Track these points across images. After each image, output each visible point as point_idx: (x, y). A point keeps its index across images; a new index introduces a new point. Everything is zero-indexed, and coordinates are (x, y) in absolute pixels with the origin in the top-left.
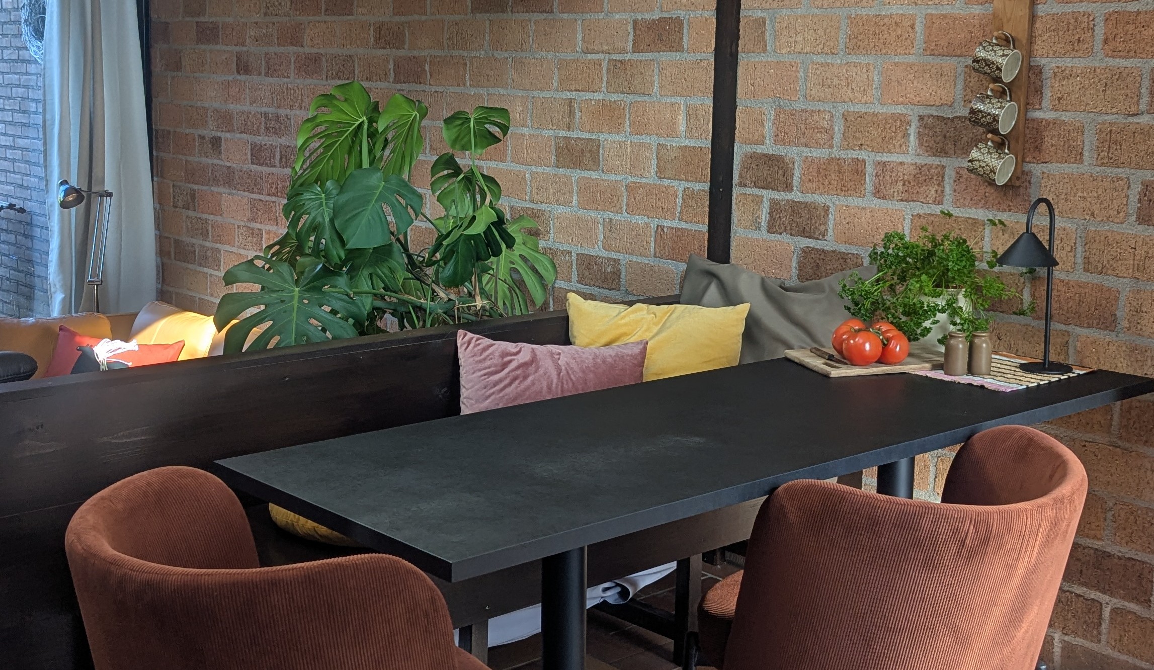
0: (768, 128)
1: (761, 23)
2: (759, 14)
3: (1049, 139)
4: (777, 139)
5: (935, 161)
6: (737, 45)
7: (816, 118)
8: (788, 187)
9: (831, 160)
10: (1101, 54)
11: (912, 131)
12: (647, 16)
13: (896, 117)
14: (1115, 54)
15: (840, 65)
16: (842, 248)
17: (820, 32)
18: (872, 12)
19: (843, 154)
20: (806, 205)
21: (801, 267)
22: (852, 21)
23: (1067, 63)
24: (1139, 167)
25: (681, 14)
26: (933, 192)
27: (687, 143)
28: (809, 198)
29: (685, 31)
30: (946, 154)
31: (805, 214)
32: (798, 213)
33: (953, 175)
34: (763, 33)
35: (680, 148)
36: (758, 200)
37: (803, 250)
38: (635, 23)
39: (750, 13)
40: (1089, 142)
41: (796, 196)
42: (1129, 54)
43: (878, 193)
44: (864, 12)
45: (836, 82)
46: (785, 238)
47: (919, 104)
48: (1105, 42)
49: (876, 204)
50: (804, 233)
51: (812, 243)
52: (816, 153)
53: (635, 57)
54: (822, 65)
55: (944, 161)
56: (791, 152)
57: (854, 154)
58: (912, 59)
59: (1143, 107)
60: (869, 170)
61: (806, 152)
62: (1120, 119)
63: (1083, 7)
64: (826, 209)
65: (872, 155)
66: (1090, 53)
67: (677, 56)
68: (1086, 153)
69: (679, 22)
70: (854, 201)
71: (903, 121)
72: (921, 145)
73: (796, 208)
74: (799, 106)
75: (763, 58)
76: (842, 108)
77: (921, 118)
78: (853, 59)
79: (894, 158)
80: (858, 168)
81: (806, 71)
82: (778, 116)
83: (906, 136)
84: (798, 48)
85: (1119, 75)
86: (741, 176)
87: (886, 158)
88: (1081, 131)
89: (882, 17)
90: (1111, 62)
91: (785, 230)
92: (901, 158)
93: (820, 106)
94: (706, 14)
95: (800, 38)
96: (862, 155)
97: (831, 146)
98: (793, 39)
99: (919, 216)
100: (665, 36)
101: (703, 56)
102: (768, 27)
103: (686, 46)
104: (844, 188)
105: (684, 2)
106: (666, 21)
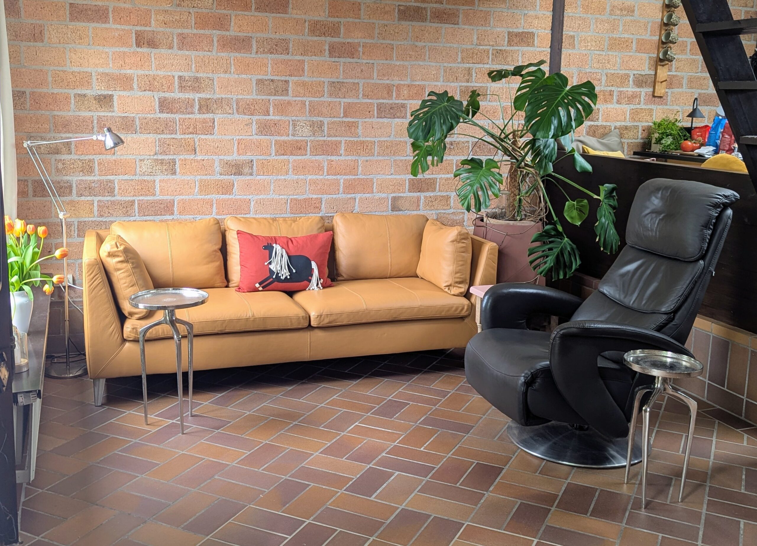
0: (575, 80)
1: (573, 37)
2: (572, 33)
3: (675, 81)
5: (638, 90)
6: (562, 46)
7: (595, 75)
9: (601, 91)
10: (689, 54)
11: (631, 80)
12: (515, 30)
13: (625, 74)
14: (693, 54)
15: (605, 55)
16: (605, 124)
17: (598, 42)
18: (618, 36)
19: (605, 89)
21: (588, 133)
22: (609, 38)
23: (681, 56)
24: (698, 89)
25: (534, 30)
26: (637, 100)
29: (536, 38)
30: (642, 87)
33: (644, 94)
34: (574, 41)
37: (590, 126)
38: (509, 33)
39: (567, 33)
40: (685, 82)
43: (618, 102)
44: (614, 36)
45: (603, 61)
47: (634, 70)
48: (690, 50)
49: (618, 106)
50: (589, 120)
51: (593, 123)
53: (509, 48)
54: (599, 55)
55: (642, 89)
57: (610, 88)
58: (631, 54)
59: (699, 70)
60: (615, 94)
62: (693, 74)
63: (685, 39)
64: (599, 110)
65: (617, 89)
66: (686, 53)
67: (531, 49)
68: (684, 85)
69: (533, 34)
70: (610, 106)
71: (628, 76)
72: (634, 84)
74: (588, 70)
75: (574, 51)
76: (605, 71)
77: (634, 75)
78: (610, 53)
79: (625, 89)
80: (611, 94)
81: (592, 57)
82: (579, 75)
83: (629, 81)
84: (589, 48)
85: (694, 60)
87: (621, 89)
88: (683, 78)
89: (622, 38)
90: (691, 57)
92: (627, 89)
93: (597, 71)
94: (546, 31)
97: (601, 86)
98: (586, 45)
99: (632, 109)
100: (525, 39)
101: (544, 49)
102: (576, 39)
103: (536, 45)
104: (605, 101)
105: (535, 26)
106: (526, 33)
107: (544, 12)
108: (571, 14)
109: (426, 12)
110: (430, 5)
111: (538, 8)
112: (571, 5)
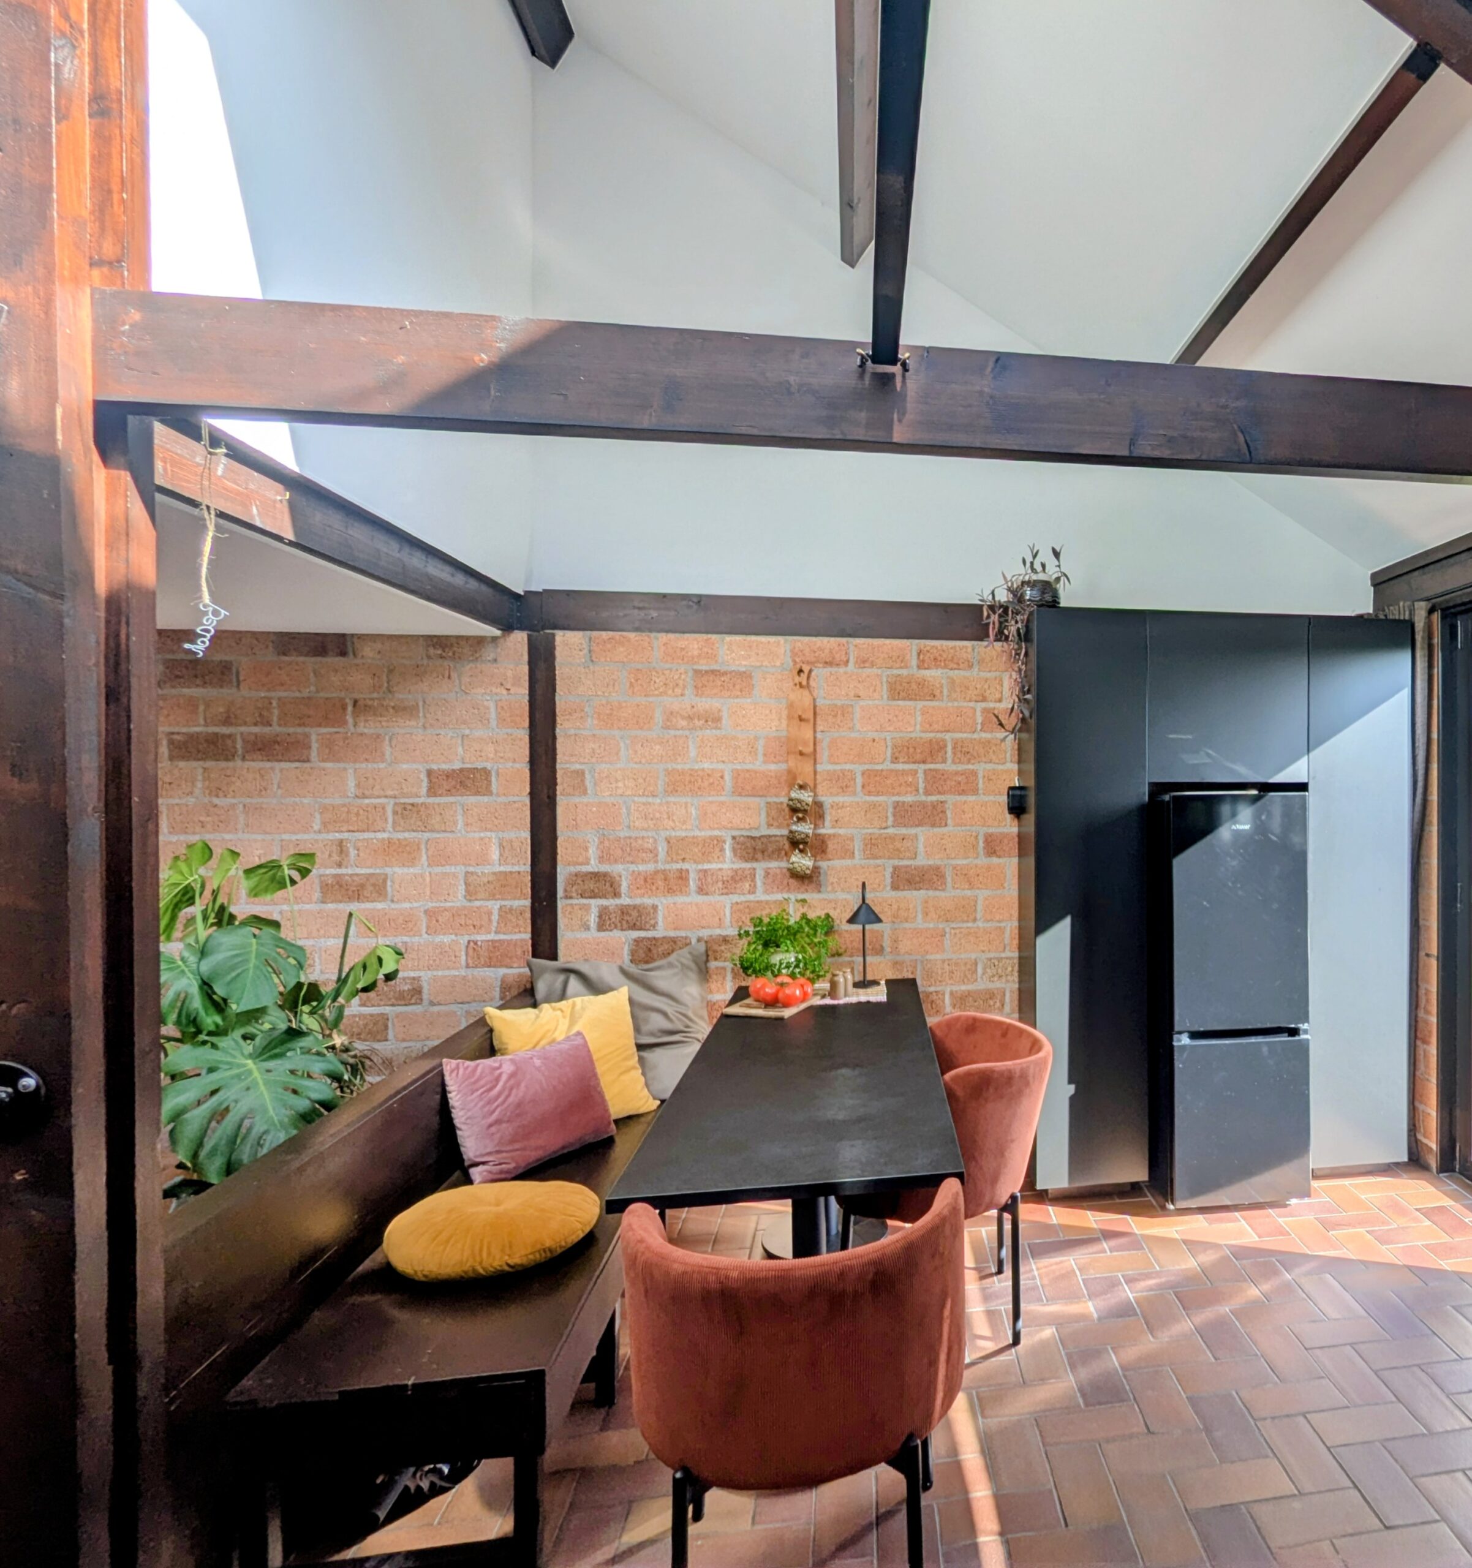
0: (593, 852)
1: (581, 774)
2: (578, 767)
3: (831, 846)
4: (601, 859)
5: (748, 865)
6: (555, 790)
7: (640, 842)
8: (616, 894)
9: (656, 872)
10: (861, 794)
11: (728, 847)
12: (444, 767)
13: (712, 838)
14: (870, 793)
15: (660, 804)
16: (672, 934)
17: (641, 781)
18: (687, 767)
19: (668, 867)
20: (635, 907)
21: (633, 953)
22: (668, 773)
23: (840, 799)
24: (890, 858)
25: (489, 766)
26: (747, 885)
27: (502, 869)
28: (638, 901)
29: (493, 779)
30: (757, 860)
31: (635, 914)
32: (628, 914)
33: (763, 873)
34: (583, 781)
35: (494, 874)
36: (586, 908)
37: (635, 940)
38: (429, 773)
39: (567, 766)
40: (858, 846)
41: (625, 900)
42: (878, 794)
43: (701, 891)
44: (679, 767)
45: (658, 815)
46: (617, 934)
47: (732, 828)
48: (863, 787)
49: (700, 899)
50: (634, 927)
51: (642, 934)
52: (641, 868)
53: (431, 800)
54: (644, 804)
55: (755, 865)
56: (617, 869)
57: (679, 866)
58: (722, 799)
59: (890, 823)
60: (692, 876)
61: (633, 867)
62: (876, 831)
63: (848, 767)
64: (655, 907)
65: (694, 866)
66: (854, 793)
67: (486, 799)
68: (856, 852)
69: (486, 772)
70: (680, 899)
71: (720, 841)
72: (735, 855)
73: (624, 911)
74: (622, 834)
75: (585, 800)
76: (664, 834)
77: (734, 838)
78: (672, 799)
79: (714, 866)
80: (683, 876)
81: (628, 809)
82: (601, 843)
83: (722, 850)
84: (620, 791)
85: (874, 805)
86: (565, 891)
87: (706, 866)
88: (852, 839)
89: (696, 771)
90: (868, 798)
91: (616, 927)
92: (720, 866)
93: (644, 834)
94: (517, 766)
95: (620, 784)
96: (685, 866)
97: (656, 862)
98: (614, 786)
99: (737, 903)
100: (469, 783)
101: (516, 799)
102: (588, 776)
103: (495, 791)
104: (670, 891)
105: (491, 756)
106: (470, 770)
107: (509, 731)
108: (572, 732)
109: (234, 742)
110: (243, 729)
111: (494, 723)
112: (570, 714)
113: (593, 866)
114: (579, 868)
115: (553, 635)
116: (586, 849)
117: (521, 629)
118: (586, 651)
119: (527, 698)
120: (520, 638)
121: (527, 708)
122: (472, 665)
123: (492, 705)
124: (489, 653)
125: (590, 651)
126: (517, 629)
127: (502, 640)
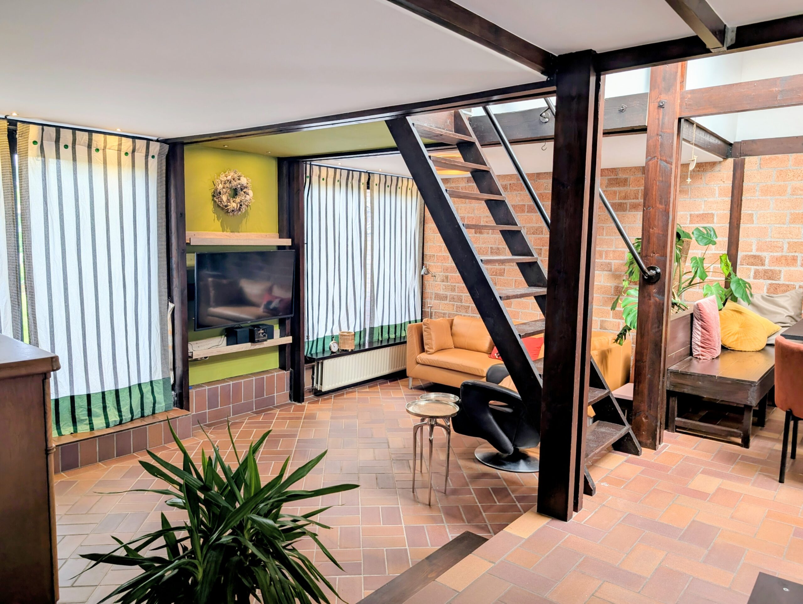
0: (754, 247)
1: (752, 215)
2: (750, 212)
4: (757, 250)
6: (740, 222)
7: (775, 243)
8: (763, 265)
9: (782, 256)
12: (697, 213)
15: (787, 227)
16: (787, 283)
17: (778, 217)
19: (787, 254)
20: (771, 270)
21: (768, 289)
22: (791, 214)
25: (713, 212)
27: (716, 252)
28: (772, 268)
29: (715, 217)
31: (770, 273)
34: (752, 218)
35: (713, 254)
36: (750, 270)
37: (770, 284)
38: (691, 215)
39: (746, 212)
41: (766, 267)
44: (797, 212)
45: (785, 232)
46: (761, 281)
50: (770, 278)
51: (774, 282)
52: (775, 254)
53: (691, 225)
54: (779, 227)
56: (763, 254)
57: (793, 254)
60: (799, 259)
61: (772, 254)
64: (780, 271)
65: (800, 254)
67: (711, 225)
69: (713, 215)
70: (792, 268)
73: (766, 272)
74: (768, 240)
75: (753, 226)
76: (787, 240)
78: (792, 225)
80: (794, 258)
81: (771, 229)
82: (758, 243)
84: (768, 222)
86: (741, 262)
91: (761, 278)
93: (777, 240)
94: (725, 212)
95: (769, 219)
96: (796, 254)
97: (782, 252)
98: (766, 220)
100: (705, 219)
101: (724, 225)
102: (755, 216)
103: (715, 222)
104: (788, 265)
105: (715, 208)
106: (706, 214)
107: (723, 198)
108: (749, 198)
109: (627, 205)
110: (630, 201)
111: (717, 195)
112: (749, 190)
113: (754, 253)
114: (747, 253)
115: (745, 159)
116: (751, 245)
117: (731, 157)
118: (758, 164)
119: (731, 185)
120: (730, 161)
121: (731, 189)
122: (710, 173)
123: (717, 189)
124: (717, 168)
125: (760, 164)
126: (730, 157)
127: (723, 163)
